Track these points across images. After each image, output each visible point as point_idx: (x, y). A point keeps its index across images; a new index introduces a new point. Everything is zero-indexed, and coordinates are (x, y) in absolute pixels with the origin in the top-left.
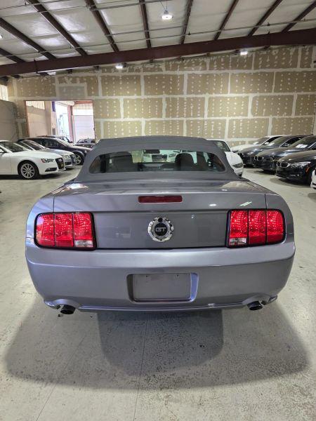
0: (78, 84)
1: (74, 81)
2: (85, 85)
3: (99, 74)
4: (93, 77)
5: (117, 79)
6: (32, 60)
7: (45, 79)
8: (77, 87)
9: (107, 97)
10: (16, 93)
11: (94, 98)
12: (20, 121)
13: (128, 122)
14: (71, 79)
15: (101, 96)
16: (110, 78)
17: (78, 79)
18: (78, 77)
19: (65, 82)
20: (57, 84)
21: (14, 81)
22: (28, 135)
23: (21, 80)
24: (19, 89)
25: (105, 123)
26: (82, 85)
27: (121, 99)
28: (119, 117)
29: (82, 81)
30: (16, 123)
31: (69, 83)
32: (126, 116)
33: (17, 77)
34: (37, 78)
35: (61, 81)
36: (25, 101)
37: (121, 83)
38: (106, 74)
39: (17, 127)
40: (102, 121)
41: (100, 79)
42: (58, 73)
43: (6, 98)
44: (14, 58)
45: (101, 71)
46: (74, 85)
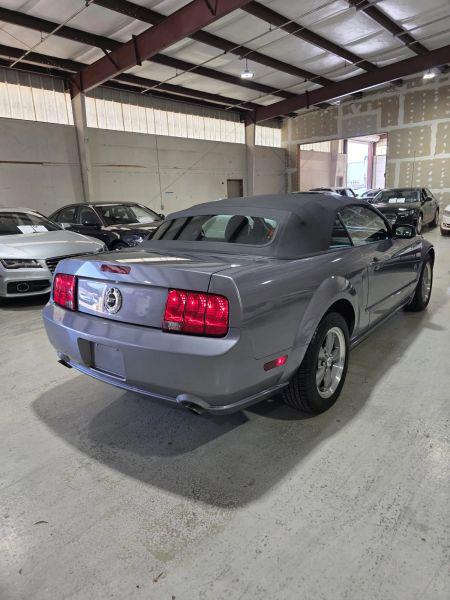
0: (370, 112)
1: (364, 108)
2: (379, 112)
3: (402, 91)
4: (392, 98)
5: (430, 93)
6: (303, 91)
7: (326, 112)
8: (368, 117)
9: (412, 125)
10: (289, 136)
11: (389, 129)
12: (290, 171)
13: (441, 160)
14: (360, 106)
15: (401, 125)
16: (418, 95)
17: (369, 104)
18: (370, 102)
19: (351, 112)
20: (340, 117)
21: (289, 121)
22: (298, 189)
23: (297, 119)
24: (293, 130)
25: (404, 165)
26: (374, 112)
27: (434, 125)
28: (427, 152)
29: (375, 106)
30: (286, 174)
31: (356, 113)
32: (438, 150)
33: (293, 115)
34: (316, 113)
35: (346, 111)
36: (299, 146)
37: (436, 100)
38: (412, 90)
39: (287, 180)
40: (398, 162)
41: (402, 100)
42: (343, 101)
43: (278, 144)
44: (281, 93)
45: (405, 86)
46: (364, 114)
